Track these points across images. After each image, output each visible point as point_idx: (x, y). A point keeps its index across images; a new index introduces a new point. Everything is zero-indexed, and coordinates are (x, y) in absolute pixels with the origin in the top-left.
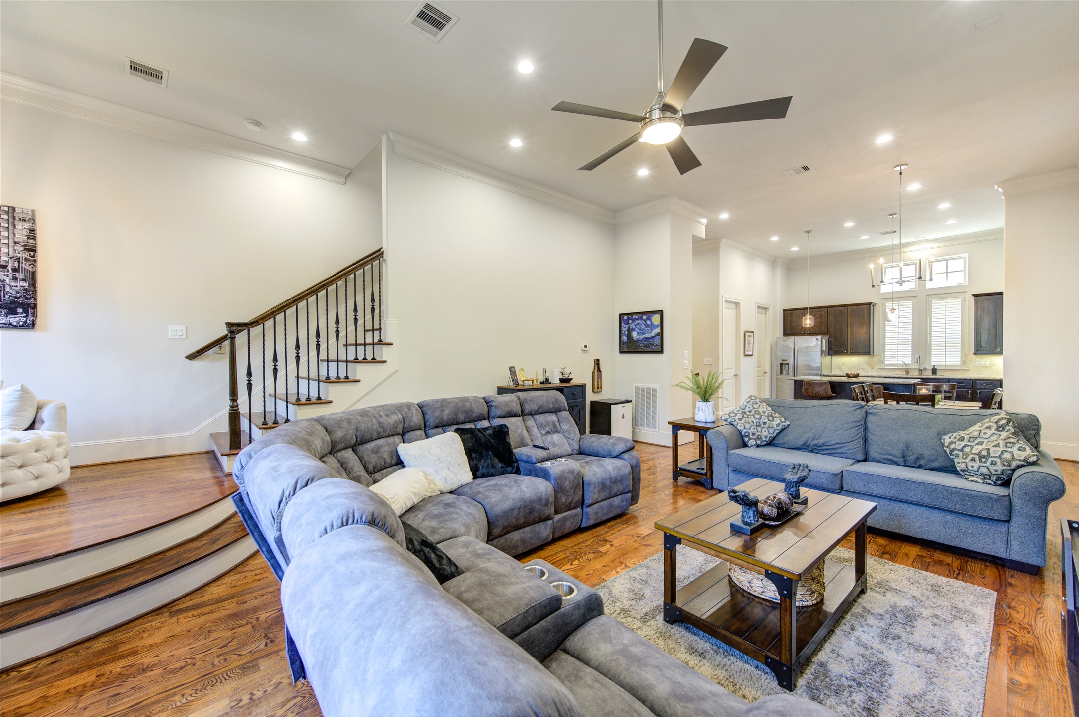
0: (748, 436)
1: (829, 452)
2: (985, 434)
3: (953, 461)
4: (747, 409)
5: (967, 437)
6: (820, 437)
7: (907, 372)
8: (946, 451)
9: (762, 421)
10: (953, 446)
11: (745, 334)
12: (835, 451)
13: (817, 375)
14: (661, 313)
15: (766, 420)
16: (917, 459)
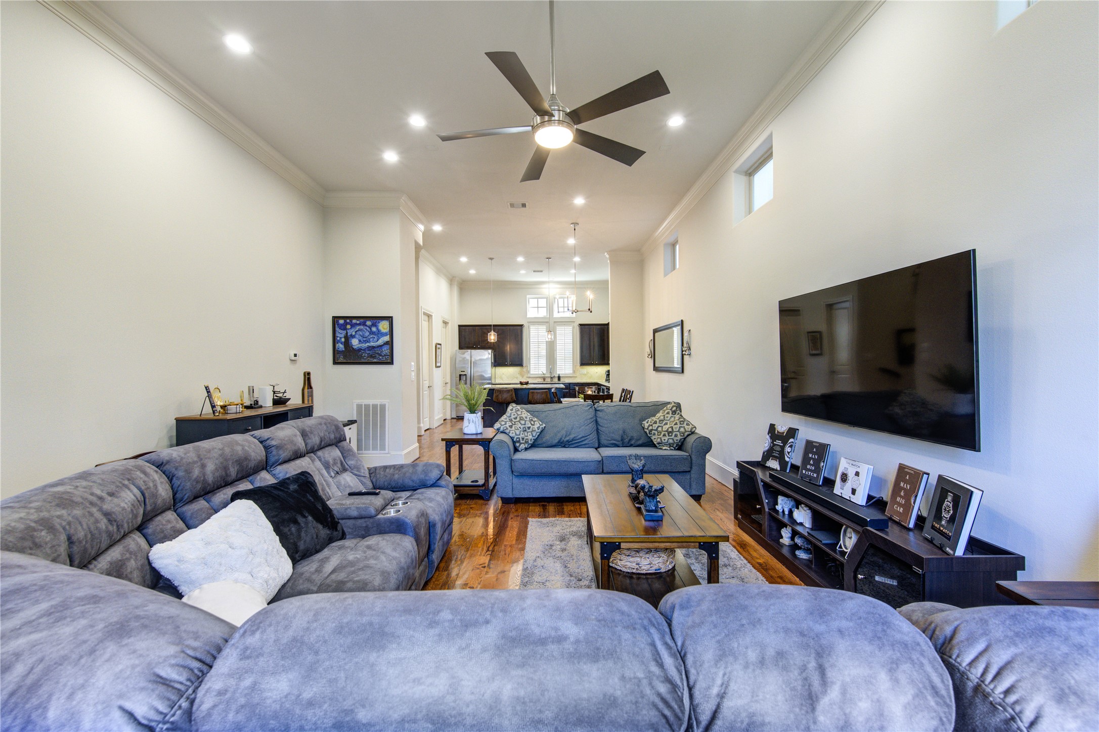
0: (519, 441)
1: (577, 445)
2: (667, 417)
3: (650, 438)
4: (513, 417)
5: (658, 421)
6: (570, 435)
7: (544, 380)
8: (646, 432)
9: (527, 426)
10: (650, 428)
11: (436, 346)
12: (581, 444)
13: (489, 384)
14: (390, 319)
15: (530, 425)
16: (630, 440)
